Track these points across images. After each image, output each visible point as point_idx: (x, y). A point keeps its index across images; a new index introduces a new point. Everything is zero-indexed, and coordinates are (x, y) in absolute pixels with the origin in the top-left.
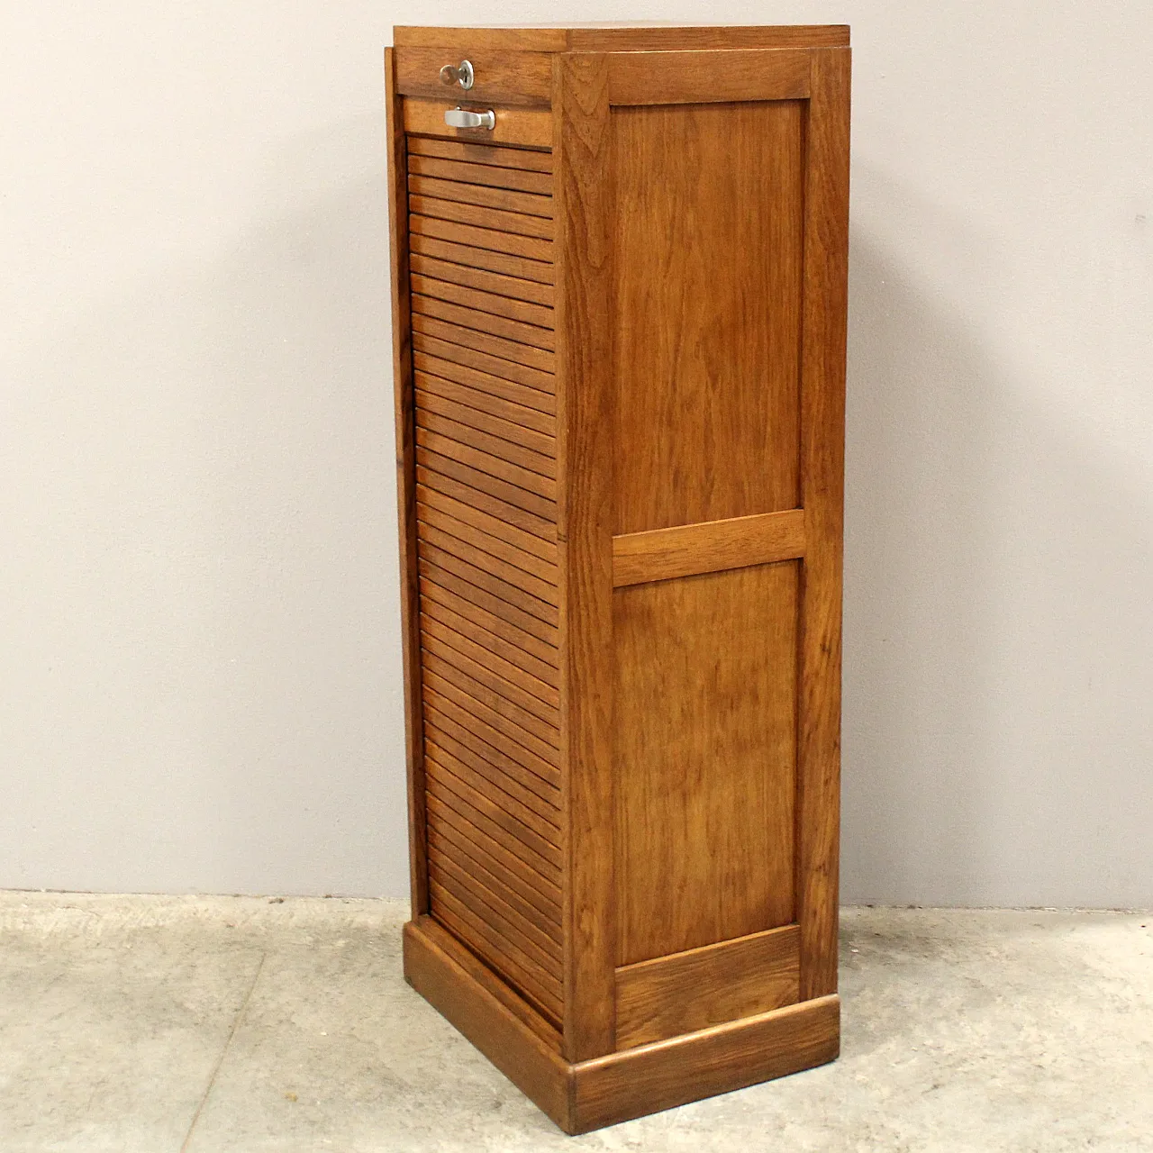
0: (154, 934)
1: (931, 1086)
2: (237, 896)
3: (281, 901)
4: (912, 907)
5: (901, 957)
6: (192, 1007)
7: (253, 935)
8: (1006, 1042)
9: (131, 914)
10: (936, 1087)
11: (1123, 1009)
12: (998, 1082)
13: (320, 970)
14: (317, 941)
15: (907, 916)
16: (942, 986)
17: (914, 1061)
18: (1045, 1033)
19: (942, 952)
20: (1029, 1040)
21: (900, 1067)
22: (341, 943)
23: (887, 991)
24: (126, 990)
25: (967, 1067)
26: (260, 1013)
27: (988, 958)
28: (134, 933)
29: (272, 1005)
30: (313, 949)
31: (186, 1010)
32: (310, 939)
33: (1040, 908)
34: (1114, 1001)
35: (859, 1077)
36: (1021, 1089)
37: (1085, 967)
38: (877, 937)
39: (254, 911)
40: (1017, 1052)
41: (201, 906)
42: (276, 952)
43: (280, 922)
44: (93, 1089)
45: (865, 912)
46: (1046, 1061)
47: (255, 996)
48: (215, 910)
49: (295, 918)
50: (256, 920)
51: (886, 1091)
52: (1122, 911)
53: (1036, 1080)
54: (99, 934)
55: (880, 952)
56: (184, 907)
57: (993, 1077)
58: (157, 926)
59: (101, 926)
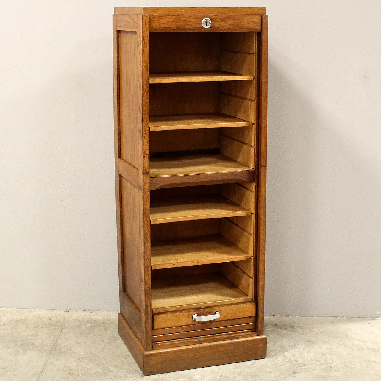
0: (24, 321)
1: (292, 373)
2: (53, 310)
3: (68, 311)
4: (288, 316)
5: (284, 332)
6: (37, 345)
7: (58, 322)
8: (319, 359)
9: (16, 315)
10: (294, 373)
11: (361, 349)
12: (316, 372)
13: (81, 333)
14: (80, 324)
15: (287, 319)
16: (298, 341)
17: (287, 365)
18: (333, 356)
19: (298, 330)
20: (327, 359)
21: (283, 367)
22: (89, 325)
23: (278, 343)
24: (14, 339)
25: (305, 367)
26: (60, 347)
27: (314, 332)
28: (17, 321)
29: (64, 344)
30: (79, 327)
31: (35, 346)
32: (78, 323)
33: (333, 317)
34: (358, 347)
35: (268, 369)
36: (324, 374)
37: (348, 336)
38: (276, 325)
39: (59, 315)
40: (323, 362)
41: (41, 313)
42: (66, 328)
43: (68, 318)
44: (2, 370)
45: (272, 317)
46: (333, 365)
47: (59, 342)
48: (45, 314)
49: (73, 317)
50: (59, 317)
51: (277, 374)
52: (362, 318)
53: (329, 371)
54: (5, 321)
55: (276, 330)
56: (35, 313)
57: (315, 370)
58: (25, 319)
59: (5, 318)
